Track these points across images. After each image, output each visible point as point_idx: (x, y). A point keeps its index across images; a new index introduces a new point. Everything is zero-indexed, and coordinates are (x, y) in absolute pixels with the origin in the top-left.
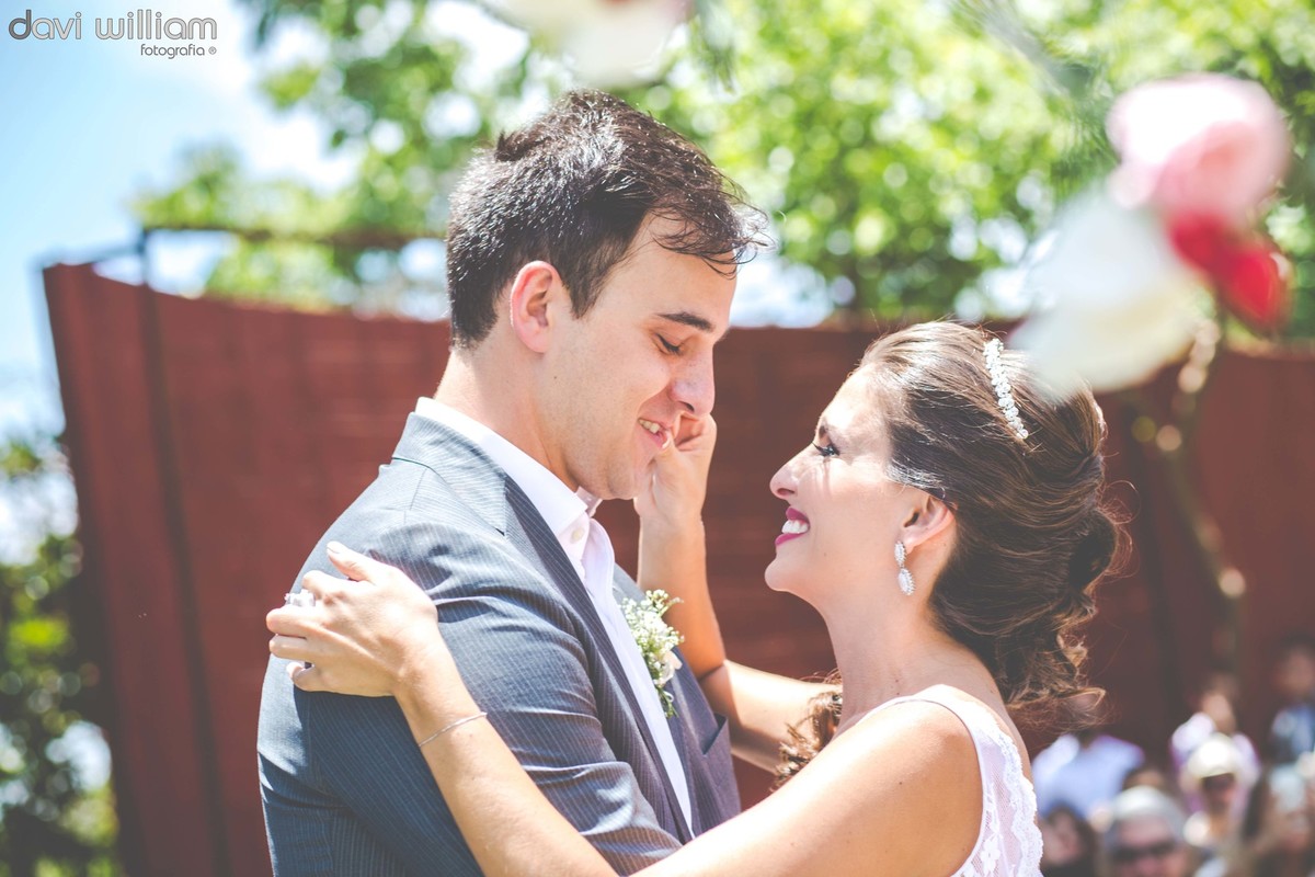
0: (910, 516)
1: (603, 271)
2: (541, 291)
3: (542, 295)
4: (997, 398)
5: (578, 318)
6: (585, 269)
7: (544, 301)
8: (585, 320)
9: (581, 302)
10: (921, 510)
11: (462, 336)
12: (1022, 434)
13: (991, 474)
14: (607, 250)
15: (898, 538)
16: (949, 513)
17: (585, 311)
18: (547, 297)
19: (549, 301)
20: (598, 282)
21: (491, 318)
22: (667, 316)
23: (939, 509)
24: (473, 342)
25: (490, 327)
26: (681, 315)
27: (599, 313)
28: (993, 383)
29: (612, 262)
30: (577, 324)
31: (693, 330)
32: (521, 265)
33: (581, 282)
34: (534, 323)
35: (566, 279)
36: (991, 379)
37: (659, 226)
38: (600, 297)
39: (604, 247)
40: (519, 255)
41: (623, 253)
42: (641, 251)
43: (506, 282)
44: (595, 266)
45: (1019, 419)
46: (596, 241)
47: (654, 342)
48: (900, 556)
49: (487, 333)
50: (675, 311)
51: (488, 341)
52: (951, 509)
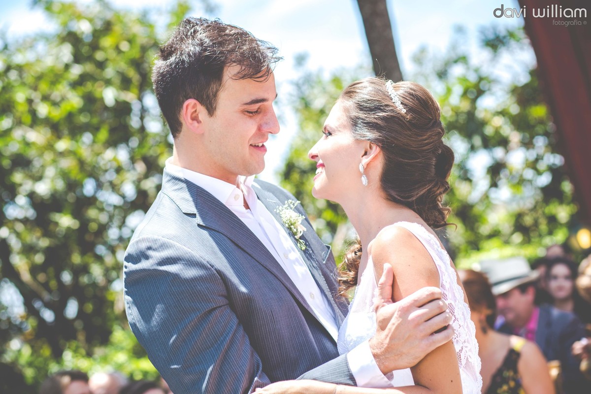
0: (363, 153)
1: (215, 95)
2: (194, 110)
3: (196, 111)
4: (392, 99)
5: (211, 116)
6: (208, 97)
7: (197, 113)
8: (214, 116)
9: (211, 110)
10: (368, 149)
12: (404, 111)
13: (393, 129)
14: (214, 87)
15: (360, 162)
16: (378, 147)
17: (213, 113)
18: (197, 111)
19: (199, 112)
20: (214, 100)
21: (180, 124)
22: (247, 104)
23: (374, 147)
25: (181, 128)
26: (252, 101)
27: (219, 112)
28: (389, 94)
29: (217, 91)
30: (212, 119)
31: (259, 104)
32: (183, 102)
33: (208, 102)
34: (195, 123)
35: (202, 102)
36: (388, 93)
37: (231, 71)
38: (217, 106)
39: (212, 86)
40: (181, 98)
41: (220, 86)
43: (180, 110)
44: (211, 94)
45: (401, 105)
46: (208, 85)
47: (245, 114)
48: (361, 169)
49: (181, 130)
50: (249, 100)
51: (182, 133)
52: (379, 146)
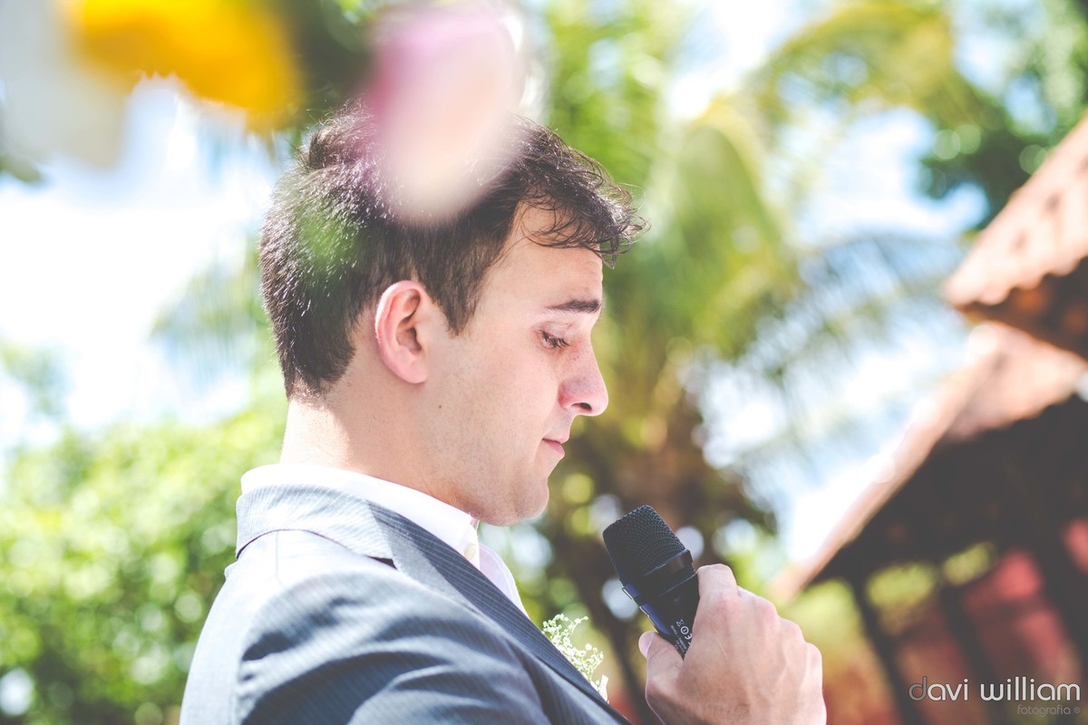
1: (478, 275)
2: (407, 314)
3: (412, 317)
5: (457, 334)
6: (459, 275)
7: (413, 324)
8: (466, 335)
9: (457, 315)
11: (308, 381)
14: (481, 252)
17: (464, 322)
18: (417, 318)
19: (418, 323)
20: (475, 286)
21: (346, 352)
24: (324, 383)
25: (346, 363)
26: (570, 301)
29: (487, 264)
30: (457, 342)
33: (455, 293)
34: (406, 351)
35: (436, 293)
37: (532, 218)
38: (479, 305)
41: (498, 252)
42: (517, 246)
44: (469, 269)
46: (468, 242)
49: (343, 372)
51: (344, 379)
